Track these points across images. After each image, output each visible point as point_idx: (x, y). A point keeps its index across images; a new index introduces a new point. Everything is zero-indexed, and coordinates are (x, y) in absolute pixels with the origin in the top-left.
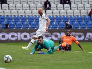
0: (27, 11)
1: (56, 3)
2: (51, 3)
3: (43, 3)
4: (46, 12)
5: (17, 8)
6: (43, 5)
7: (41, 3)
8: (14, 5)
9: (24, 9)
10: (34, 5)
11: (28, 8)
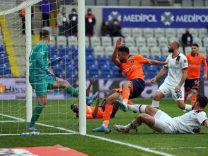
0: (153, 49)
1: (201, 36)
2: (193, 35)
3: (181, 36)
4: (184, 49)
5: (138, 44)
6: (180, 39)
7: (176, 36)
8: (132, 39)
9: (149, 45)
10: (166, 40)
11: (155, 44)
